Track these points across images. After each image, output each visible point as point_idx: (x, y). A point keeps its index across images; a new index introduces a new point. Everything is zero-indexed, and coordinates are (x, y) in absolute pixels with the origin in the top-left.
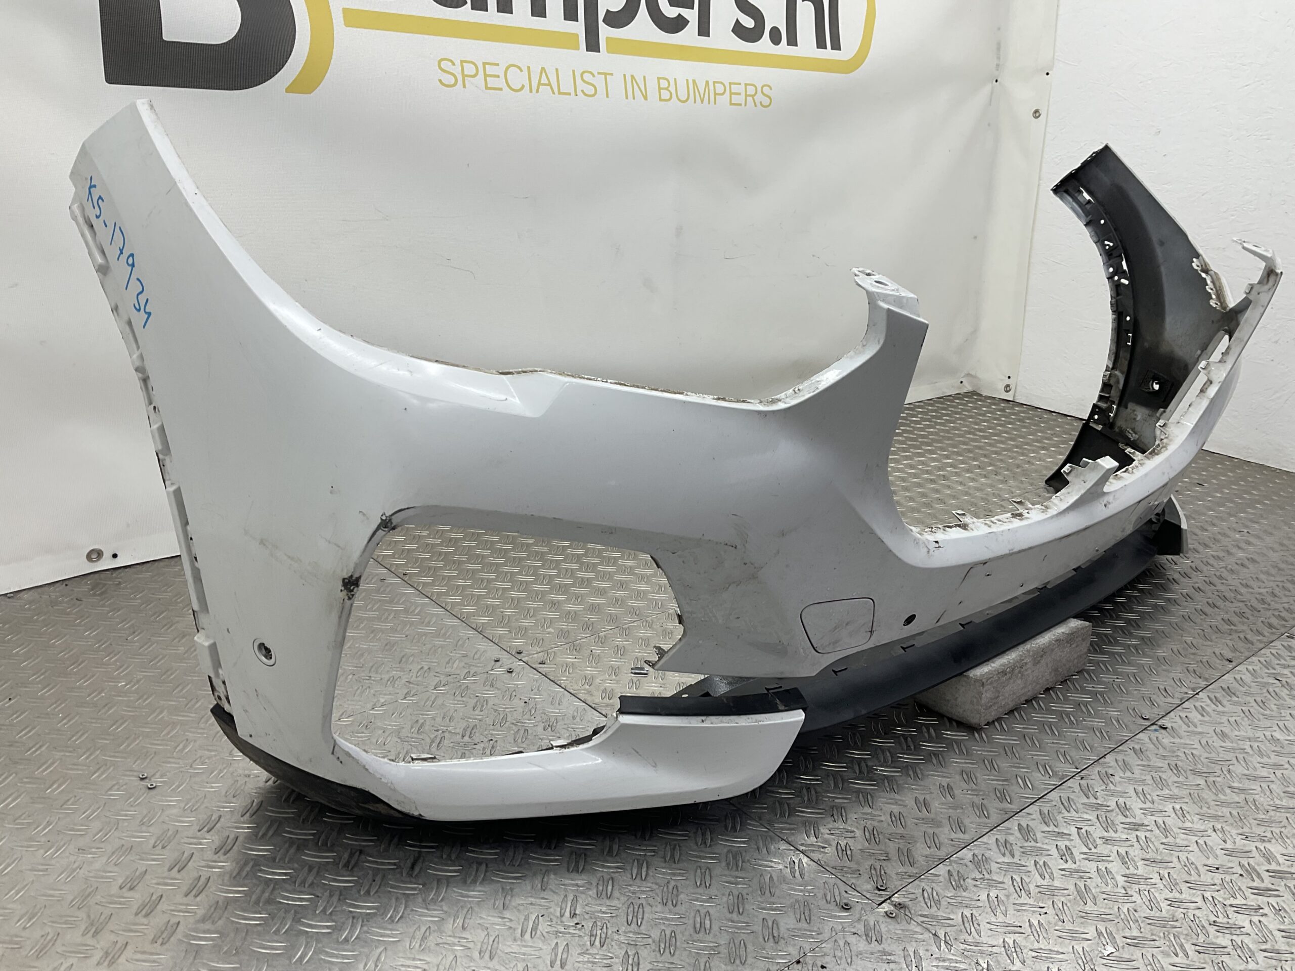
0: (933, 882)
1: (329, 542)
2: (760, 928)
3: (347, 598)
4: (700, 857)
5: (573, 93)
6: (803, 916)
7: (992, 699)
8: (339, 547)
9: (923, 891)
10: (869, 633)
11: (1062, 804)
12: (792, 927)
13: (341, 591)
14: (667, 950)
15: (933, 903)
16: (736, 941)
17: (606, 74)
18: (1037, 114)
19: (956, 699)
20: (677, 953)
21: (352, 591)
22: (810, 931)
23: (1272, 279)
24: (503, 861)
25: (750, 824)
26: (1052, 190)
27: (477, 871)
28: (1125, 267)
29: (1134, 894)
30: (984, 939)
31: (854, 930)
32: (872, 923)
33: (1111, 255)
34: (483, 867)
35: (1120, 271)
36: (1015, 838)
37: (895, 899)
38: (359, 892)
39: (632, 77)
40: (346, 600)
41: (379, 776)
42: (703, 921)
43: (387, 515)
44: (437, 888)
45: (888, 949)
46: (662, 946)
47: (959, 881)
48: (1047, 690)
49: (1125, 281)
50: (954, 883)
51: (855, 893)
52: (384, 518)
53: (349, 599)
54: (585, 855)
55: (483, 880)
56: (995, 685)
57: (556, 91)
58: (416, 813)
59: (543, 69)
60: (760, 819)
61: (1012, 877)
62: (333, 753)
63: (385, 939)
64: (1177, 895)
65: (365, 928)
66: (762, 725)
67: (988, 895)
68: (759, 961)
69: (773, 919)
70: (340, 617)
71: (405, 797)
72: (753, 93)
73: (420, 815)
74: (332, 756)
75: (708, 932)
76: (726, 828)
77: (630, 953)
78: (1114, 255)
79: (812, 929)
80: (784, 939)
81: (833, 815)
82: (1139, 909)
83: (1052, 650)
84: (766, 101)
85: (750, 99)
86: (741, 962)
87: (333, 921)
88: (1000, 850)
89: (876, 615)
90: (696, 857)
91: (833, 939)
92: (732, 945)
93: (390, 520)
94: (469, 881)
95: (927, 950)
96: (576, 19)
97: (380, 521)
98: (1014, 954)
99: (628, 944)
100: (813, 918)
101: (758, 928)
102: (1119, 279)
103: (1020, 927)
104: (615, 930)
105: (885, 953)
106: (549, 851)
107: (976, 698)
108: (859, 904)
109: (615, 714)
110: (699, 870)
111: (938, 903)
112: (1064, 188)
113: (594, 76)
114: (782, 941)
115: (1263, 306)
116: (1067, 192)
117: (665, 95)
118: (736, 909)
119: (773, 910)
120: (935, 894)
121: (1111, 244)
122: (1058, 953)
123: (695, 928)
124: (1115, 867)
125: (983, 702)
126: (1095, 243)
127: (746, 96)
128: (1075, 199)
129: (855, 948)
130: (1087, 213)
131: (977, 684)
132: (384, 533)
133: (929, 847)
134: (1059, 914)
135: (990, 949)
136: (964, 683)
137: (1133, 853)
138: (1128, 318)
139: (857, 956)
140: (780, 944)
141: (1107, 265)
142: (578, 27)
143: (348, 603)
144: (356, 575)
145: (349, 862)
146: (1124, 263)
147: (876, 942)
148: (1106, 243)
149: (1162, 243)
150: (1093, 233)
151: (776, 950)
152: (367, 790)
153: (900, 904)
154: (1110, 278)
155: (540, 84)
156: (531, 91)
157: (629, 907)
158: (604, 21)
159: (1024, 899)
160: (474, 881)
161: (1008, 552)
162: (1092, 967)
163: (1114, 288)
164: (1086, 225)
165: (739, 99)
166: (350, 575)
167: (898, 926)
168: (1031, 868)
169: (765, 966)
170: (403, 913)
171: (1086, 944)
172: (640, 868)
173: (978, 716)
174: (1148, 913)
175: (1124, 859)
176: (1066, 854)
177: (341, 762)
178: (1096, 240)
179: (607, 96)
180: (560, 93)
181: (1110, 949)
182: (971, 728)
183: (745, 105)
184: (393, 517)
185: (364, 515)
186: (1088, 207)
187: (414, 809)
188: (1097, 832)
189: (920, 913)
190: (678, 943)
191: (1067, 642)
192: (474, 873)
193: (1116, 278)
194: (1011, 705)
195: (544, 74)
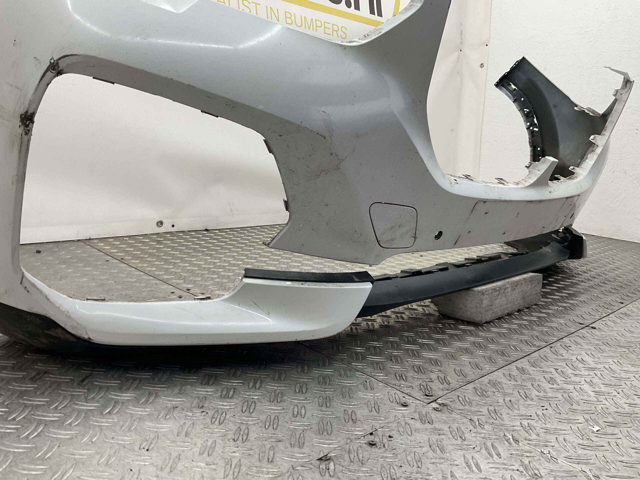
0: (464, 393)
1: (11, 86)
2: (343, 415)
3: (24, 133)
4: (299, 378)
6: (373, 409)
7: (489, 306)
8: (18, 88)
9: (458, 397)
10: (414, 239)
11: (542, 358)
12: (366, 414)
13: (20, 126)
14: (271, 427)
15: (466, 403)
16: (324, 422)
17: (256, 4)
18: (482, 65)
19: (466, 307)
20: (279, 428)
21: (28, 126)
22: (379, 417)
23: (628, 85)
24: (153, 379)
25: (335, 363)
26: (495, 85)
27: (132, 383)
28: (536, 122)
29: (603, 400)
30: (507, 423)
31: (412, 417)
32: (424, 413)
33: (528, 116)
34: (137, 382)
35: (533, 124)
36: (515, 372)
37: (439, 401)
38: (35, 393)
39: (271, 8)
40: (23, 135)
41: (58, 306)
42: (299, 411)
43: (55, 59)
44: (98, 392)
45: (437, 427)
46: (268, 424)
47: (483, 393)
48: (519, 311)
49: (536, 129)
50: (479, 394)
51: (410, 398)
52: (52, 61)
53: (26, 134)
54: (216, 376)
55: (136, 388)
56: (490, 296)
58: (86, 337)
60: (342, 360)
61: (518, 392)
62: (21, 283)
63: (46, 419)
64: (632, 401)
65: (33, 412)
66: (343, 289)
67: (504, 400)
68: (342, 433)
69: (351, 411)
70: (20, 152)
71: (78, 324)
72: (337, 30)
73: (89, 338)
74: (21, 285)
75: (303, 416)
76: (319, 365)
77: (242, 428)
78: (530, 116)
79: (381, 416)
80: (360, 421)
81: (392, 360)
82: (609, 408)
83: (522, 284)
85: (335, 32)
86: (328, 434)
87: (9, 408)
88: (507, 378)
89: (418, 223)
90: (297, 378)
91: (397, 421)
92: (321, 423)
93: (57, 64)
94: (124, 389)
95: (467, 428)
97: (49, 64)
98: (530, 431)
99: (241, 423)
100: (380, 410)
101: (341, 415)
102: (533, 129)
103: (531, 416)
104: (232, 415)
105: (435, 429)
106: (189, 374)
107: (479, 303)
108: (414, 403)
109: (240, 278)
110: (298, 385)
111: (470, 403)
112: (501, 84)
114: (358, 423)
115: (624, 101)
116: (503, 86)
117: (289, 21)
118: (325, 405)
119: (351, 405)
120: (467, 398)
121: (528, 110)
122: (561, 430)
123: (294, 414)
124: (586, 387)
125: (483, 306)
126: (519, 111)
127: (333, 30)
128: (507, 89)
129: (414, 427)
130: (514, 96)
131: (480, 294)
132: (53, 75)
133: (459, 376)
134: (556, 409)
135: (512, 428)
136: (471, 295)
137: (594, 381)
138: (539, 149)
139: (416, 431)
140: (357, 423)
141: (526, 121)
143: (25, 138)
144: (31, 111)
145: (34, 377)
146: (535, 120)
147: (429, 424)
148: (525, 110)
149: (555, 106)
150: (518, 106)
151: (355, 427)
152: (48, 316)
153: (443, 404)
154: (528, 128)
157: (244, 403)
159: (529, 402)
160: (128, 389)
161: (498, 199)
162: (588, 437)
163: (530, 134)
164: (514, 102)
165: (330, 31)
166: (25, 110)
167: (443, 415)
168: (530, 387)
169: (346, 436)
170: (67, 404)
171: (579, 425)
172: (255, 383)
173: (481, 315)
174: (616, 410)
175: (591, 384)
176: (552, 381)
177: (28, 291)
178: (519, 109)
181: (596, 428)
182: (476, 324)
183: (333, 35)
184: (60, 61)
185: (37, 60)
186: (514, 92)
187: (85, 333)
188: (569, 371)
189: (458, 408)
190: (280, 423)
191: (530, 282)
192: (129, 385)
193: (531, 128)
194: (499, 314)
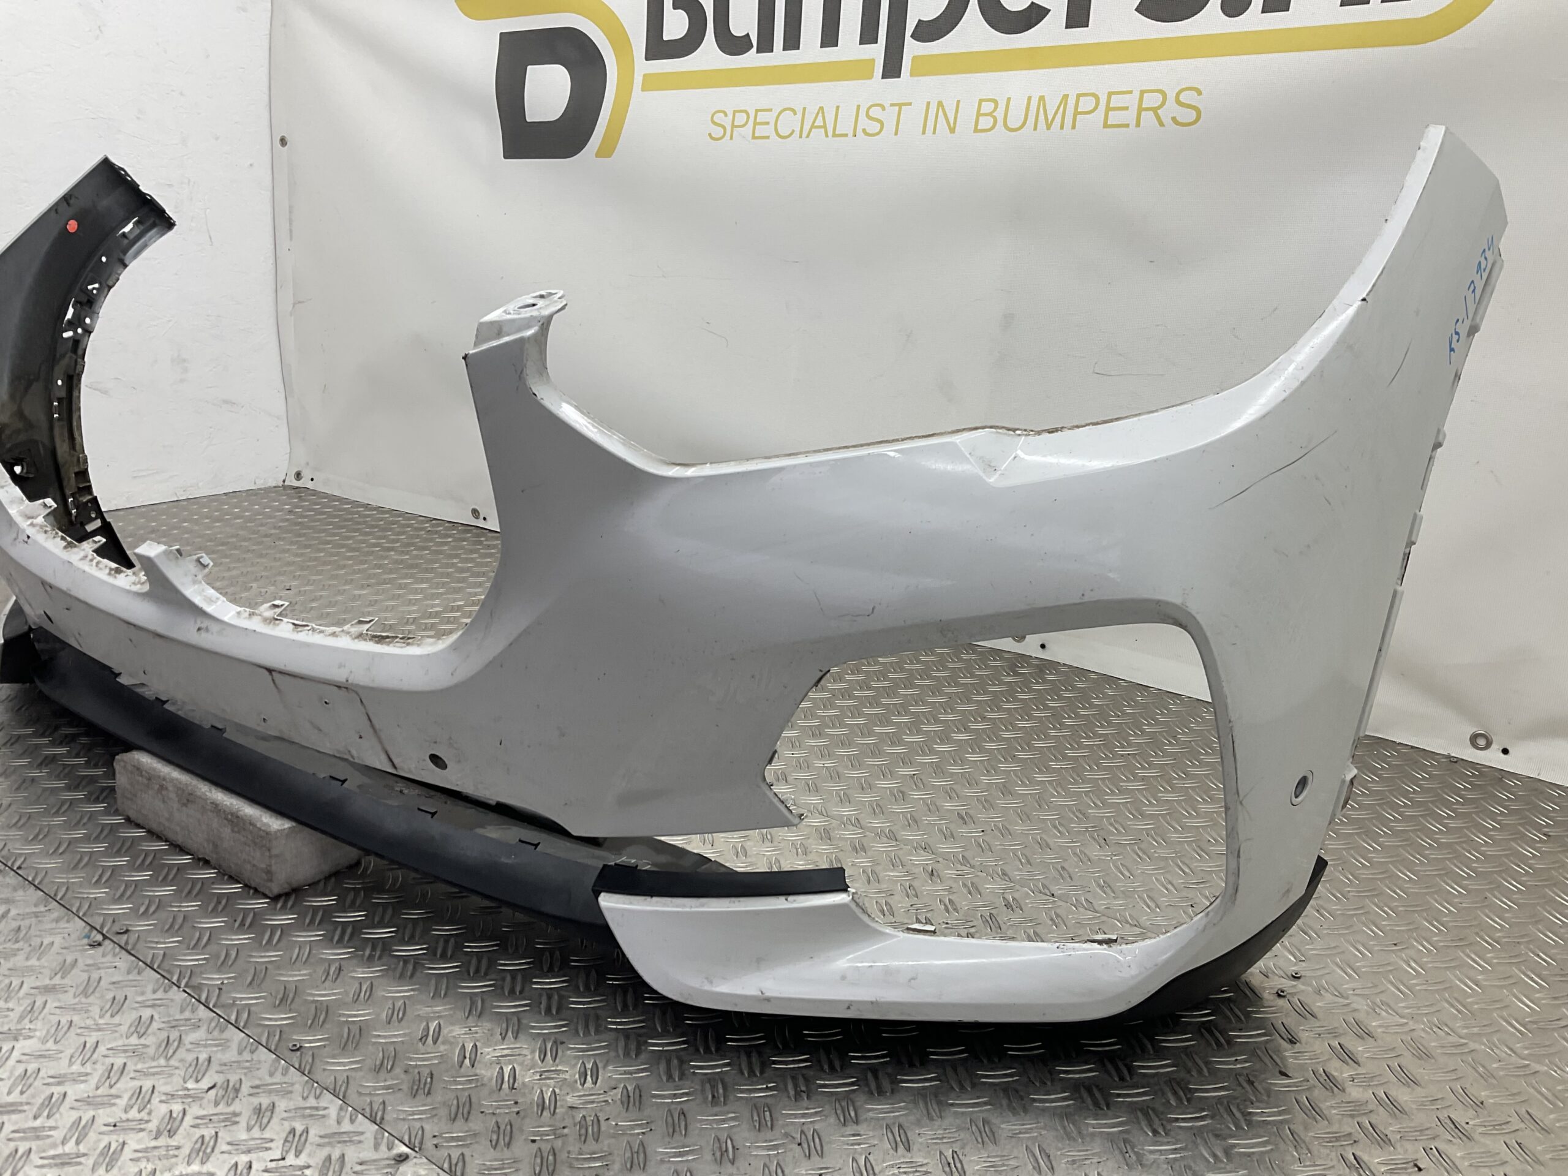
5: (851, 134)
17: (900, 105)
39: (940, 104)
57: (830, 133)
59: (821, 108)
84: (1190, 115)
85: (1148, 115)
96: (875, 41)
113: (884, 109)
117: (986, 123)
127: (1140, 109)
142: (877, 51)
155: (813, 126)
156: (801, 137)
158: (912, 36)
179: (896, 134)
180: (835, 135)
183: (1138, 125)
195: (820, 115)
